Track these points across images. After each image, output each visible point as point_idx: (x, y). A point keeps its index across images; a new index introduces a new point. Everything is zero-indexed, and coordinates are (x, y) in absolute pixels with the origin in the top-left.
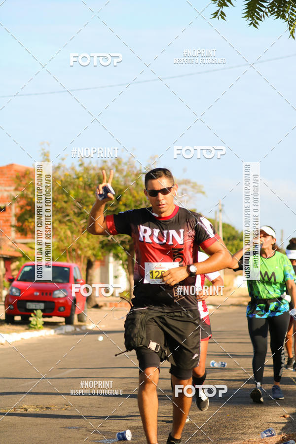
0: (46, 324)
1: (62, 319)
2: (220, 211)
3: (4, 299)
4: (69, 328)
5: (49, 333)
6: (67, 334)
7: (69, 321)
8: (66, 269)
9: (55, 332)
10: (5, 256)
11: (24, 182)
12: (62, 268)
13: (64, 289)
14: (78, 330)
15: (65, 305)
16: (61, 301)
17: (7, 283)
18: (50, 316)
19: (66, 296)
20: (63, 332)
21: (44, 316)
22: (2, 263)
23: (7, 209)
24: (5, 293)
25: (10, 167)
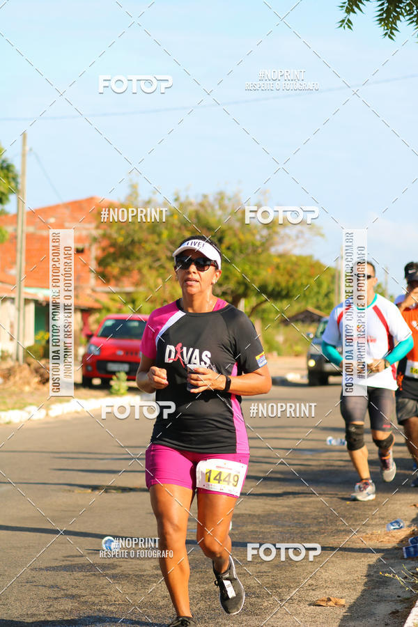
0: (130, 390)
3: (81, 358)
5: (134, 399)
9: (141, 398)
10: (82, 308)
17: (84, 340)
20: (151, 398)
21: (128, 380)
22: (79, 316)
23: (86, 251)
24: (82, 351)
25: (90, 200)
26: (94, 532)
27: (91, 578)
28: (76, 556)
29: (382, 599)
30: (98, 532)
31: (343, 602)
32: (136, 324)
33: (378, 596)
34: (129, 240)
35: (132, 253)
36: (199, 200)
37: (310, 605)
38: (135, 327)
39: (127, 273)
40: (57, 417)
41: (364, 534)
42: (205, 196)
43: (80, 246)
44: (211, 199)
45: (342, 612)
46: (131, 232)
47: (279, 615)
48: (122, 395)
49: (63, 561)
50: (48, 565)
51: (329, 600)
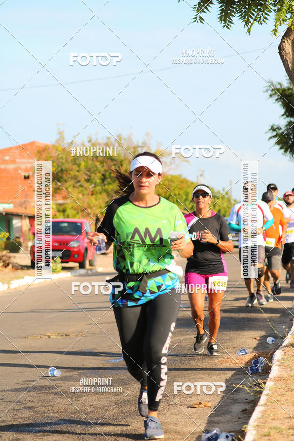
0: (64, 268)
1: (77, 264)
2: (201, 175)
3: (29, 249)
4: (82, 271)
5: (67, 275)
6: (81, 276)
7: (82, 266)
8: (79, 224)
9: (71, 274)
10: (30, 215)
11: (44, 155)
12: (75, 224)
13: (78, 240)
14: (89, 272)
15: (79, 253)
16: (75, 250)
17: (31, 236)
18: (67, 262)
19: (79, 246)
20: (78, 274)
21: (62, 262)
22: (28, 220)
23: (31, 177)
24: (30, 244)
25: (32, 143)
26: (43, 365)
27: (42, 395)
28: (31, 381)
29: (235, 402)
30: (45, 364)
31: (210, 404)
32: (66, 225)
33: (233, 399)
34: (60, 169)
35: (62, 177)
36: (105, 141)
37: (188, 407)
38: (65, 227)
39: (59, 191)
40: (15, 288)
41: (222, 359)
42: (109, 138)
43: (27, 175)
44: (112, 140)
45: (209, 412)
46: (60, 164)
47: (167, 415)
48: (59, 272)
49: (23, 384)
50: (13, 388)
51: (201, 403)
